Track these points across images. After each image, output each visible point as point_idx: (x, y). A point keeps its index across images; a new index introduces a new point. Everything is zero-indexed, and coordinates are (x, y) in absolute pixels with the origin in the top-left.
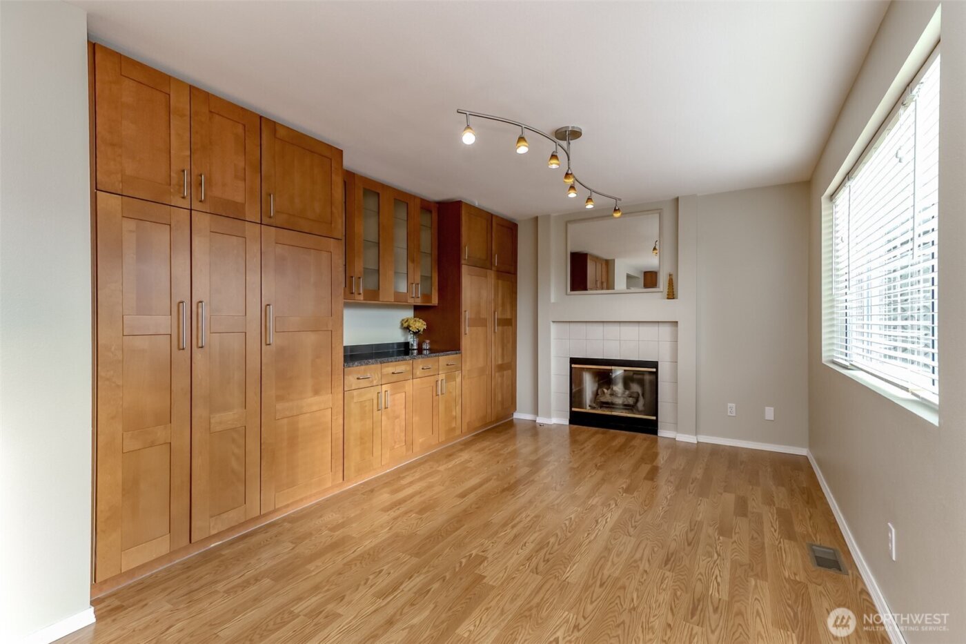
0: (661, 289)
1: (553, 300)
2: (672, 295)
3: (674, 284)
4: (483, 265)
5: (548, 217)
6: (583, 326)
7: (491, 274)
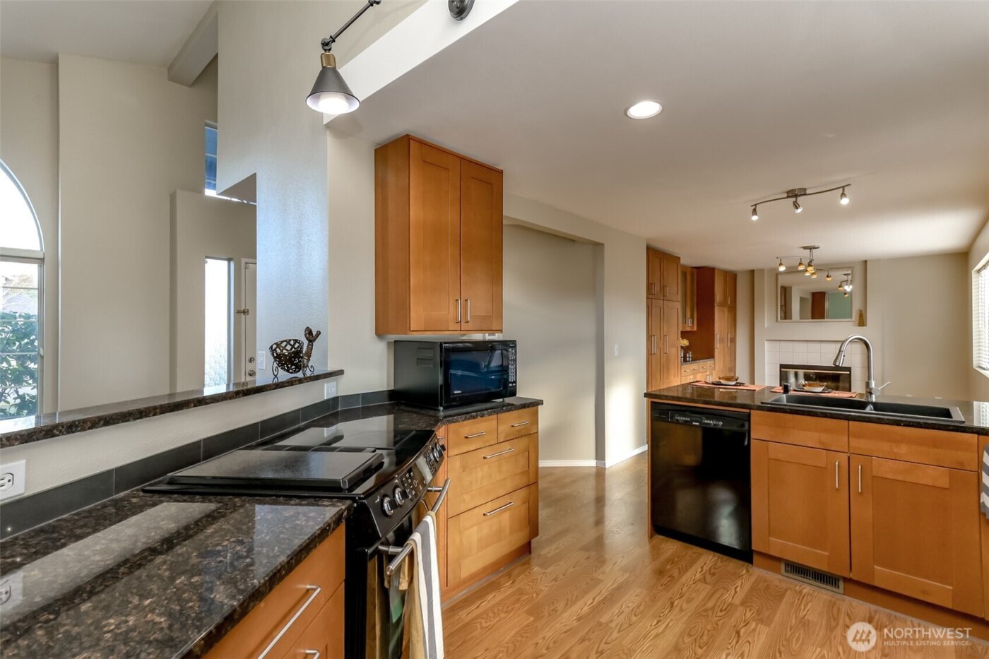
0: (854, 319)
1: (766, 325)
2: (862, 322)
3: (864, 316)
4: (722, 305)
5: (762, 271)
6: (791, 344)
7: (726, 310)
